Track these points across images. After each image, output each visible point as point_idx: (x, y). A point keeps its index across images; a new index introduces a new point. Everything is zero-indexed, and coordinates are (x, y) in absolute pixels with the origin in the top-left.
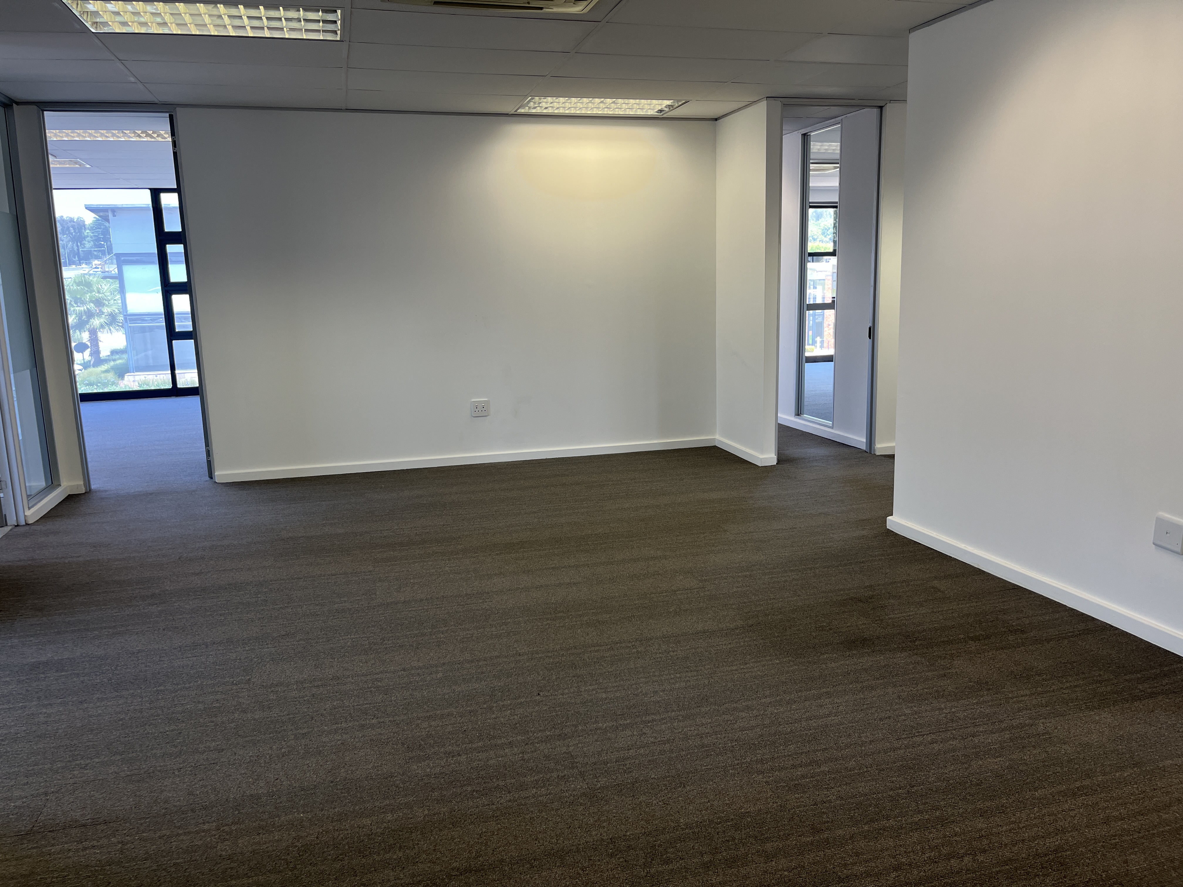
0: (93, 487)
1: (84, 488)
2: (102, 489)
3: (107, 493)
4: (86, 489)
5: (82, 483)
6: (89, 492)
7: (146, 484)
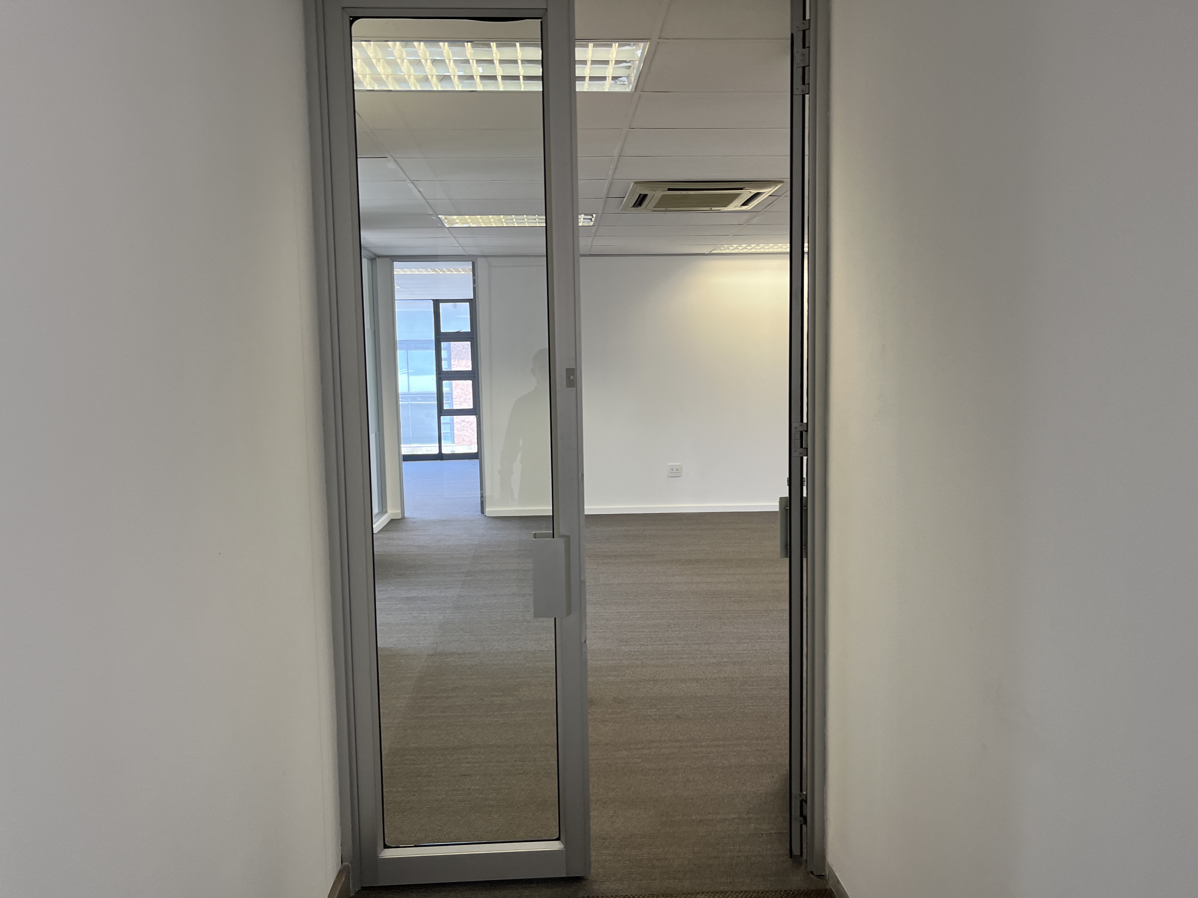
0: (406, 515)
1: (401, 515)
2: (412, 517)
3: (415, 519)
4: (402, 516)
5: (400, 511)
6: (403, 518)
7: (440, 515)
